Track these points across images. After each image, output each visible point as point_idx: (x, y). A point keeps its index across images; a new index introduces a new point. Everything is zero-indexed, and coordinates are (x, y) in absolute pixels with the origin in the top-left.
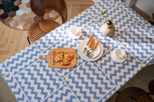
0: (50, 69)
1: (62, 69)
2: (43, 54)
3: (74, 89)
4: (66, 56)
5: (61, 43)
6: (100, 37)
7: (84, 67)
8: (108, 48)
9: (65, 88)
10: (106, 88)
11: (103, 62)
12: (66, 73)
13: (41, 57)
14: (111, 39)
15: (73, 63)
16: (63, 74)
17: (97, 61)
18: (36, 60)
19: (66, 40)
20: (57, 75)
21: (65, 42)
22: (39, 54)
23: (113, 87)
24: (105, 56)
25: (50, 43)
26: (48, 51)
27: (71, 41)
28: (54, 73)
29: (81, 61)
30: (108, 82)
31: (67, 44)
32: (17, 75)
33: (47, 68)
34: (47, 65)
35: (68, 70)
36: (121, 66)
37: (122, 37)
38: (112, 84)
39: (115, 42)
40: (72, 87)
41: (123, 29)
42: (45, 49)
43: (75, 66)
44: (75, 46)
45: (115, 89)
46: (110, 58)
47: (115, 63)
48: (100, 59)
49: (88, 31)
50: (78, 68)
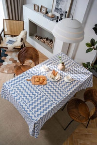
0: (33, 86)
1: (39, 85)
2: (28, 79)
3: (47, 94)
4: (41, 79)
5: (38, 73)
6: (57, 71)
7: (51, 84)
8: (62, 76)
9: (42, 94)
10: (63, 94)
11: (60, 82)
12: (41, 87)
13: (27, 80)
14: (63, 72)
15: (45, 82)
16: (40, 88)
17: (57, 82)
18: (24, 81)
19: (40, 72)
20: (36, 88)
21: (39, 73)
22: (26, 79)
23: (66, 93)
24: (61, 80)
25: (31, 73)
26: (31, 77)
27: (43, 73)
28: (35, 88)
29: (49, 82)
30: (64, 91)
31: (41, 74)
32: (14, 88)
33: (31, 85)
34: (31, 83)
35: (42, 86)
36: (69, 84)
37: (69, 71)
38: (66, 92)
39: (65, 73)
40: (45, 94)
41: (69, 68)
42: (29, 76)
43: (46, 84)
44: (45, 75)
45: (67, 94)
46: (64, 80)
47: (66, 82)
48: (59, 81)
49: (51, 68)
50: (48, 85)
